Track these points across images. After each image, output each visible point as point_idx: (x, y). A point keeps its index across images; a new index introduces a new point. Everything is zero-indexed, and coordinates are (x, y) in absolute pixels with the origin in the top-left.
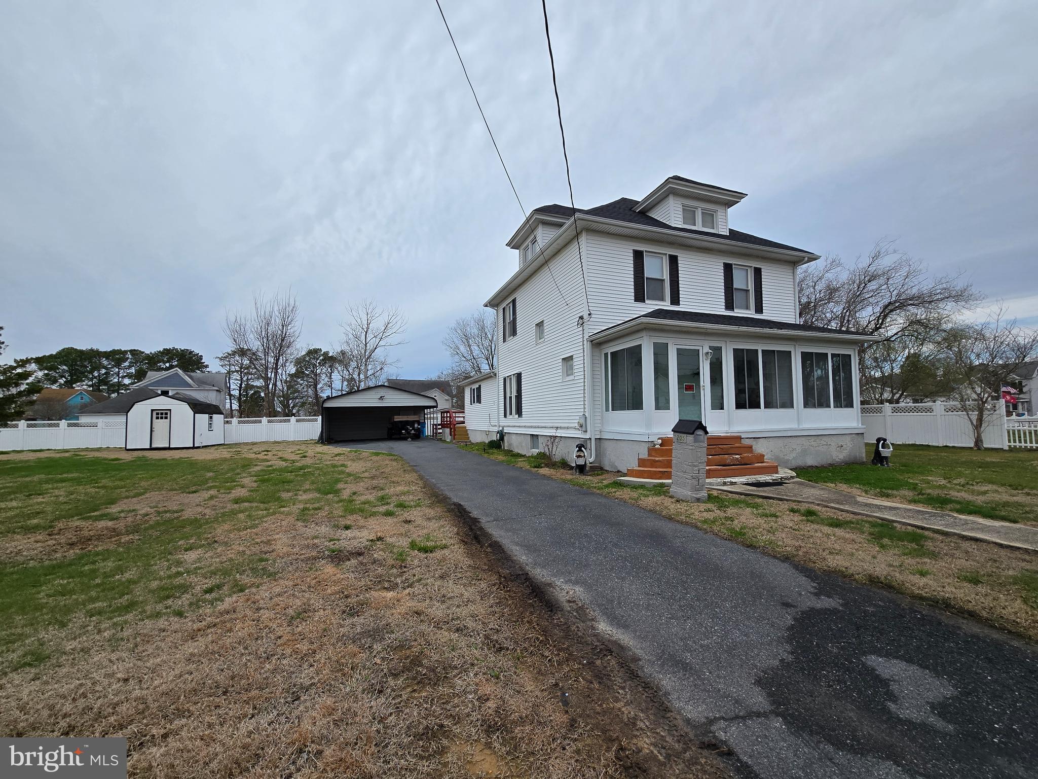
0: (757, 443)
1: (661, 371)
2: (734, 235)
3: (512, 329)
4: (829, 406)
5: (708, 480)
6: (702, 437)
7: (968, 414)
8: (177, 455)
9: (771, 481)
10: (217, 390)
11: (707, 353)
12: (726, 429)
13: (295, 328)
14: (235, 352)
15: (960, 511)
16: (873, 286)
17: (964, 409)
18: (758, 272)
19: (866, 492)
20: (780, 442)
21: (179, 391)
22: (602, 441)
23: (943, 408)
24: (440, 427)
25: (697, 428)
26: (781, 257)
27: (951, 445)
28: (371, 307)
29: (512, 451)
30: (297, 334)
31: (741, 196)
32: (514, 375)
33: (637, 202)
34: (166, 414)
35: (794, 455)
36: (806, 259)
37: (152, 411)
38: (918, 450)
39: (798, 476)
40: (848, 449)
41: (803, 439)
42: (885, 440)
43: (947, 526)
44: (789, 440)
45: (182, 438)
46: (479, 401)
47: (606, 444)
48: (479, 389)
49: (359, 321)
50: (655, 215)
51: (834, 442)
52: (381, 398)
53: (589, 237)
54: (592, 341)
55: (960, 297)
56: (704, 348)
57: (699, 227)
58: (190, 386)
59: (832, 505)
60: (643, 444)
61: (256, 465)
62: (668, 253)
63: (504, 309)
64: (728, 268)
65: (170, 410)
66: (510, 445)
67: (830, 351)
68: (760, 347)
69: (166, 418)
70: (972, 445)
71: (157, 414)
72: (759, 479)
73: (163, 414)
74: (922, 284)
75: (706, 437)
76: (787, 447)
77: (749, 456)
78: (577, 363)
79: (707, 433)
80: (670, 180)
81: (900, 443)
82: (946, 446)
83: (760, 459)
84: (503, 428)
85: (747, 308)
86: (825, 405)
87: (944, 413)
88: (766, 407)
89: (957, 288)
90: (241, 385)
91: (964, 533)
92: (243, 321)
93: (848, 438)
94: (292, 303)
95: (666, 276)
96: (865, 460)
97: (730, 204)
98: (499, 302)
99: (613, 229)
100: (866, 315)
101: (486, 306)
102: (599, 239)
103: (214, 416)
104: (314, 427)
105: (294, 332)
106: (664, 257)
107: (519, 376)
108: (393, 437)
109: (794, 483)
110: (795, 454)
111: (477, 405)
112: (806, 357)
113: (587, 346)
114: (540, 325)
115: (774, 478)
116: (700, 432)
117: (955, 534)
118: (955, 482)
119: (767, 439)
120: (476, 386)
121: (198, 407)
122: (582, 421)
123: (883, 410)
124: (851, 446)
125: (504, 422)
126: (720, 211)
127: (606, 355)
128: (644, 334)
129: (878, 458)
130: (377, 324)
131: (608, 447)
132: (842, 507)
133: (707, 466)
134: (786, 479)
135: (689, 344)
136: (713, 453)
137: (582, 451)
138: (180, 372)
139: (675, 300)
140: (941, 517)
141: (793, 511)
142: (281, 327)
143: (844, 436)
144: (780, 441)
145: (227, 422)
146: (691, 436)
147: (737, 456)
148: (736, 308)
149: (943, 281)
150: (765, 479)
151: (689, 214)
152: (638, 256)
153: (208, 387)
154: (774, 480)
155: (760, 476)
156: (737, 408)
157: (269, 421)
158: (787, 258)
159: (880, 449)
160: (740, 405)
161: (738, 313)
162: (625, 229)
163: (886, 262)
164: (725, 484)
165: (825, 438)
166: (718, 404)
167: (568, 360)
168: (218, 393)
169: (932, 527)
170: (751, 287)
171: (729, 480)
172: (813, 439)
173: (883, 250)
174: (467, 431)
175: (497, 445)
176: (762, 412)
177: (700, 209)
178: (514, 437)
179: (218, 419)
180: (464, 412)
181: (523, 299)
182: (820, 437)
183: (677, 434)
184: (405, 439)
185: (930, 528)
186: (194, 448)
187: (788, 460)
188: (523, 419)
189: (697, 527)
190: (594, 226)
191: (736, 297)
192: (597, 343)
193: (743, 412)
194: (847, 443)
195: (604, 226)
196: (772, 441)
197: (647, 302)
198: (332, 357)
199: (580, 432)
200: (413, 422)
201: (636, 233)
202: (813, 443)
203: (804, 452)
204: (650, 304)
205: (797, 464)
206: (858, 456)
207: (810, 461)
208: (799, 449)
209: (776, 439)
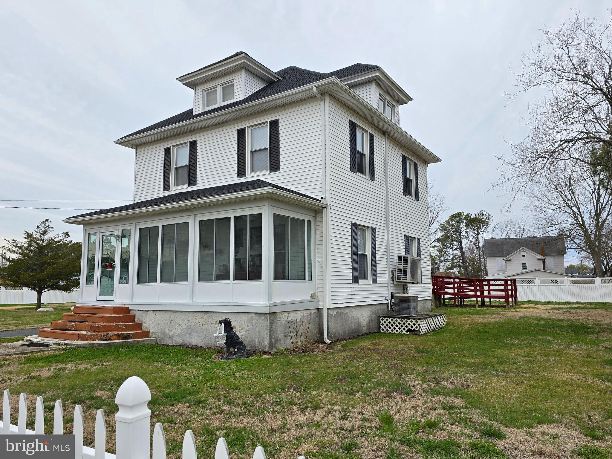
0: (146, 315)
4: (229, 279)
12: (129, 301)
18: (274, 125)
20: (166, 317)
35: (179, 332)
40: (243, 331)
41: (190, 315)
44: (176, 314)
53: (138, 150)
57: (218, 104)
64: (241, 134)
68: (160, 224)
72: (45, 341)
76: (173, 322)
88: (161, 281)
93: (245, 318)
102: (145, 149)
119: (155, 313)
124: (247, 328)
126: (237, 78)
135: (109, 230)
136: (77, 320)
139: (192, 181)
143: (239, 315)
144: (167, 315)
147: (74, 324)
152: (168, 153)
160: (142, 280)
172: (200, 315)
176: (158, 286)
177: (219, 86)
182: (208, 315)
187: (173, 336)
193: (141, 286)
196: (161, 315)
202: (199, 320)
203: (190, 329)
204: (174, 190)
205: (182, 341)
206: (256, 342)
207: (196, 341)
208: (184, 325)
209: (164, 313)
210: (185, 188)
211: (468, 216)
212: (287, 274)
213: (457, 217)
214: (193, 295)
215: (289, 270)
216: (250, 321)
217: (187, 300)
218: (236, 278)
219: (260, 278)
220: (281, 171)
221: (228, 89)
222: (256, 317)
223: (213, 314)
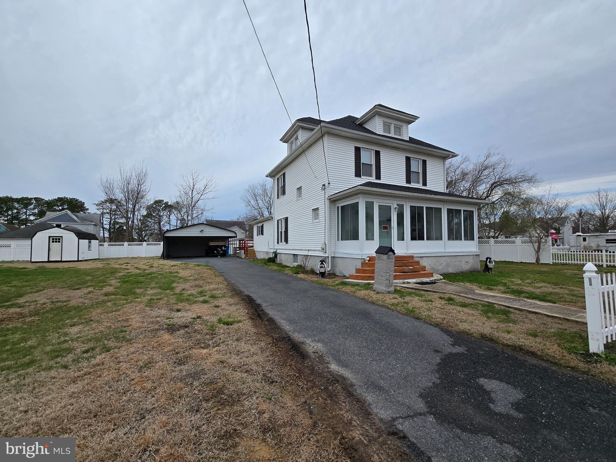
0: (422, 260)
1: (369, 218)
2: (412, 140)
3: (283, 191)
4: (461, 239)
5: (395, 281)
6: (392, 256)
7: (533, 245)
8: (66, 265)
9: (429, 281)
10: (94, 225)
11: (396, 208)
12: (405, 252)
13: (147, 187)
14: (107, 201)
15: (528, 298)
16: (486, 172)
17: (531, 242)
18: (424, 162)
19: (480, 287)
20: (434, 260)
21: (68, 225)
22: (335, 258)
23: (520, 241)
24: (238, 249)
25: (389, 251)
26: (437, 154)
27: (524, 262)
28: (196, 175)
29: (282, 264)
30: (147, 190)
31: (416, 118)
32: (283, 218)
33: (357, 119)
34: (59, 239)
36: (451, 156)
37: (49, 237)
38: (507, 264)
39: (444, 279)
40: (471, 263)
41: (447, 258)
42: (490, 259)
43: (521, 306)
44: (440, 258)
45: (70, 255)
46: (262, 234)
47: (338, 260)
48: (262, 226)
49: (188, 183)
50: (368, 126)
51: (464, 260)
52: (202, 231)
53: (329, 138)
54: (330, 199)
55: (530, 180)
56: (394, 205)
57: (392, 135)
58: (76, 221)
59: (462, 295)
60: (359, 260)
61: (120, 272)
62: (375, 149)
63: (278, 179)
64: (408, 160)
65: (62, 237)
66: (281, 260)
67: (462, 208)
68: (425, 205)
69: (59, 242)
70: (535, 262)
71: (53, 239)
72: (423, 280)
73: (57, 239)
74: (511, 173)
75: (394, 256)
76: (438, 262)
77: (417, 267)
78: (321, 212)
79: (394, 254)
80: (376, 106)
81: (498, 260)
82: (522, 262)
83: (424, 268)
84: (276, 250)
85: (418, 183)
86: (459, 239)
87: (521, 244)
88: (427, 240)
89: (530, 175)
90: (110, 221)
91: (530, 310)
92: (112, 181)
93: (471, 257)
94: (144, 170)
95: (373, 163)
96: (480, 270)
97: (410, 122)
98: (275, 174)
99: (343, 134)
100: (482, 189)
101: (267, 176)
102: (335, 139)
103: (92, 241)
104: (158, 249)
105: (145, 189)
106: (372, 151)
107: (286, 219)
108: (209, 255)
109: (442, 282)
110: (443, 266)
111: (261, 236)
112: (450, 211)
113: (327, 202)
114: (299, 189)
115: (431, 280)
116: (391, 253)
117: (525, 310)
118: (526, 282)
119: (427, 258)
120: (260, 225)
121: (81, 235)
122: (324, 246)
123: (490, 242)
124: (473, 262)
125: (277, 246)
126: (404, 126)
127: (338, 207)
128: (360, 196)
129: (487, 269)
130: (200, 186)
131: (339, 262)
132: (467, 296)
133: (394, 273)
134: (437, 280)
135: (385, 202)
137: (323, 264)
138: (69, 212)
139: (378, 177)
140: (519, 301)
141: (441, 298)
142: (137, 186)
143: (469, 256)
145: (101, 245)
146: (386, 255)
147: (411, 267)
148: (412, 182)
149: (523, 171)
150: (426, 280)
151: (387, 127)
152: (358, 150)
153: (88, 223)
154: (431, 281)
155: (423, 278)
156: (411, 240)
157: (129, 245)
158: (440, 155)
159: (488, 263)
160: (413, 238)
161: (413, 185)
162: (350, 134)
163: (493, 160)
164: (404, 283)
165: (459, 258)
166: (401, 237)
167: (316, 210)
168: (95, 227)
169: (514, 306)
170: (420, 171)
171: (406, 280)
172: (453, 257)
173: (492, 153)
174: (255, 251)
175: (273, 260)
176: (425, 242)
177: (393, 124)
178: (283, 255)
179: (94, 243)
180: (253, 240)
181: (289, 173)
182: (456, 257)
183: (378, 254)
184: (216, 256)
185: (513, 307)
186: (78, 261)
187: (438, 270)
188: (288, 245)
189: (388, 308)
190: (333, 131)
191: (413, 176)
192: (333, 201)
193: (414, 242)
194: (471, 260)
195: (338, 131)
196: (430, 259)
197: (362, 177)
198: (170, 205)
199: (322, 253)
200: (221, 246)
201: (356, 136)
202: (452, 260)
203: (448, 265)
205: (443, 272)
206: (476, 267)
207: (450, 270)
208: (445, 264)
209: (433, 258)
217: (443, 250)
220: (427, 186)
222: (476, 257)
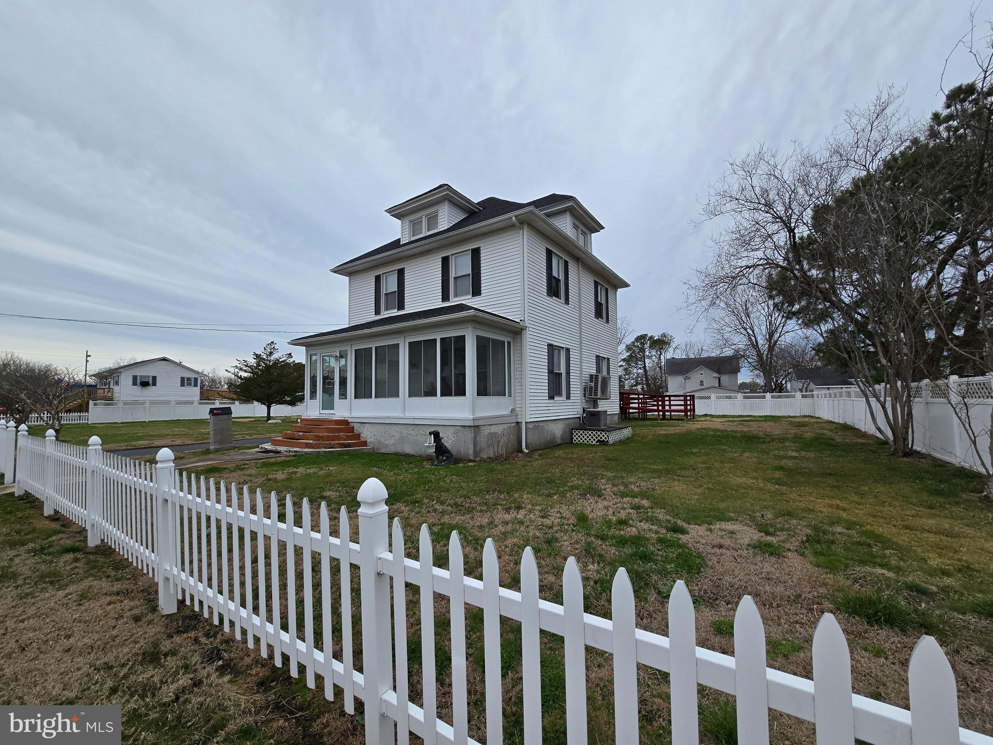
0: (364, 427)
11: (336, 356)
12: (348, 414)
18: (477, 252)
35: (393, 441)
40: (450, 442)
41: (402, 427)
44: (389, 426)
53: (352, 278)
57: (423, 234)
64: (445, 262)
68: (374, 345)
72: (278, 449)
76: (387, 433)
93: (451, 430)
96: (472, 457)
102: (357, 277)
119: (372, 425)
124: (454, 439)
135: (328, 351)
136: (303, 430)
139: (401, 306)
143: (446, 428)
144: (382, 427)
147: (301, 434)
148: (455, 297)
152: (378, 280)
166: (343, 395)
170: (470, 270)
172: (411, 428)
182: (418, 427)
187: (388, 445)
193: (359, 401)
195: (350, 269)
196: (377, 427)
197: (383, 313)
202: (411, 432)
203: (402, 440)
204: (385, 314)
205: (396, 450)
206: (462, 452)
207: (408, 449)
208: (397, 436)
209: (378, 425)
210: (394, 313)
211: (651, 337)
212: (488, 392)
213: (641, 338)
214: (404, 410)
215: (491, 386)
216: (456, 433)
217: (399, 414)
218: (442, 395)
219: (464, 394)
220: (482, 295)
221: (433, 220)
222: (462, 429)
223: (423, 427)
